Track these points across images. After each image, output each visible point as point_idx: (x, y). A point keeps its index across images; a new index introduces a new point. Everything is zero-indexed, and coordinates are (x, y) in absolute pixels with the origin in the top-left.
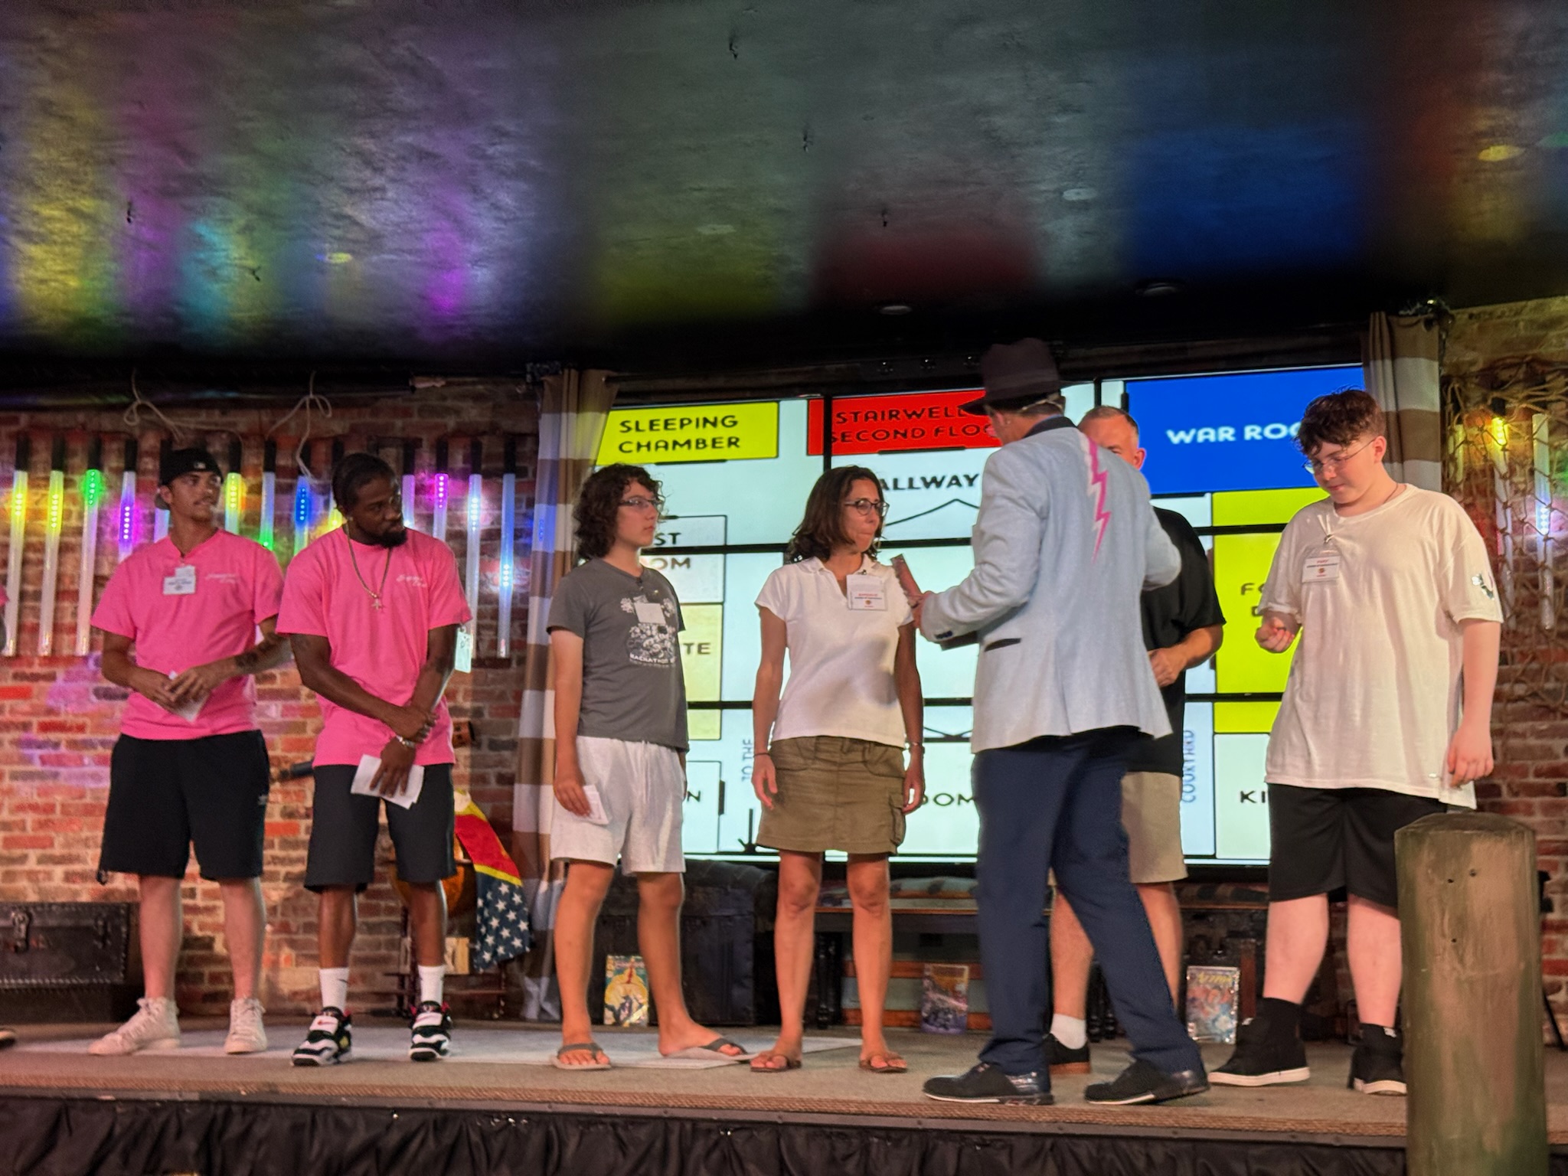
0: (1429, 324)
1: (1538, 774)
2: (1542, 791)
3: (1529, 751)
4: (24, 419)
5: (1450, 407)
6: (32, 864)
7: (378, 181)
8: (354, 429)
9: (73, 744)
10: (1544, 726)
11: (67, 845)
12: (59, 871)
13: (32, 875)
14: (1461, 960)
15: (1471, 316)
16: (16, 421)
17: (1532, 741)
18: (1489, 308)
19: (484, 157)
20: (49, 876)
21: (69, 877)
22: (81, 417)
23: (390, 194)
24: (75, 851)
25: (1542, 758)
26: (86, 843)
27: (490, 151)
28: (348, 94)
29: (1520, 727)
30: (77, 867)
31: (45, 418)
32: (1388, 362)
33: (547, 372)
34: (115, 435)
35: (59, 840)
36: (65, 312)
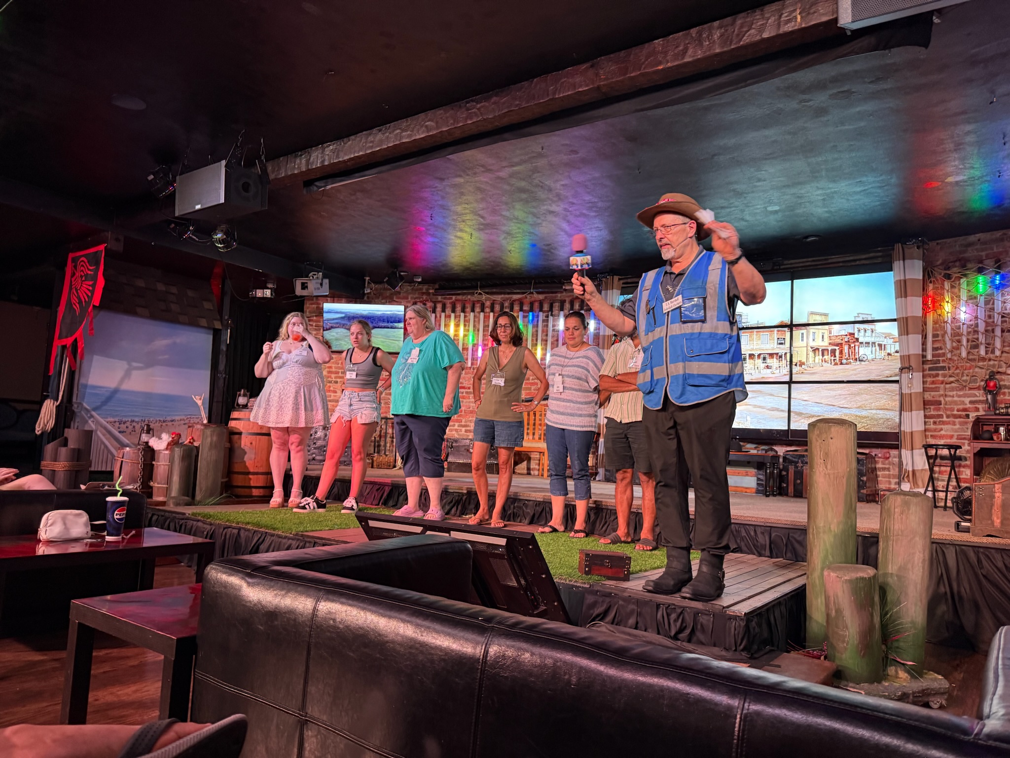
0: (918, 248)
1: (958, 411)
2: (960, 417)
3: (955, 403)
4: (454, 297)
5: (927, 276)
6: (456, 427)
7: (539, 221)
8: (546, 298)
9: (467, 393)
10: (961, 393)
11: (466, 422)
12: (463, 429)
13: (456, 430)
14: (826, 467)
15: (937, 244)
16: (451, 298)
17: (956, 399)
18: (944, 240)
19: (569, 211)
20: (461, 431)
21: (466, 431)
22: (469, 297)
23: (544, 225)
24: (468, 423)
25: (960, 405)
26: (471, 421)
27: (570, 209)
28: (524, 196)
29: (951, 393)
30: (468, 428)
31: (460, 297)
32: (901, 262)
33: (604, 277)
34: (478, 301)
35: (463, 420)
36: (461, 266)
